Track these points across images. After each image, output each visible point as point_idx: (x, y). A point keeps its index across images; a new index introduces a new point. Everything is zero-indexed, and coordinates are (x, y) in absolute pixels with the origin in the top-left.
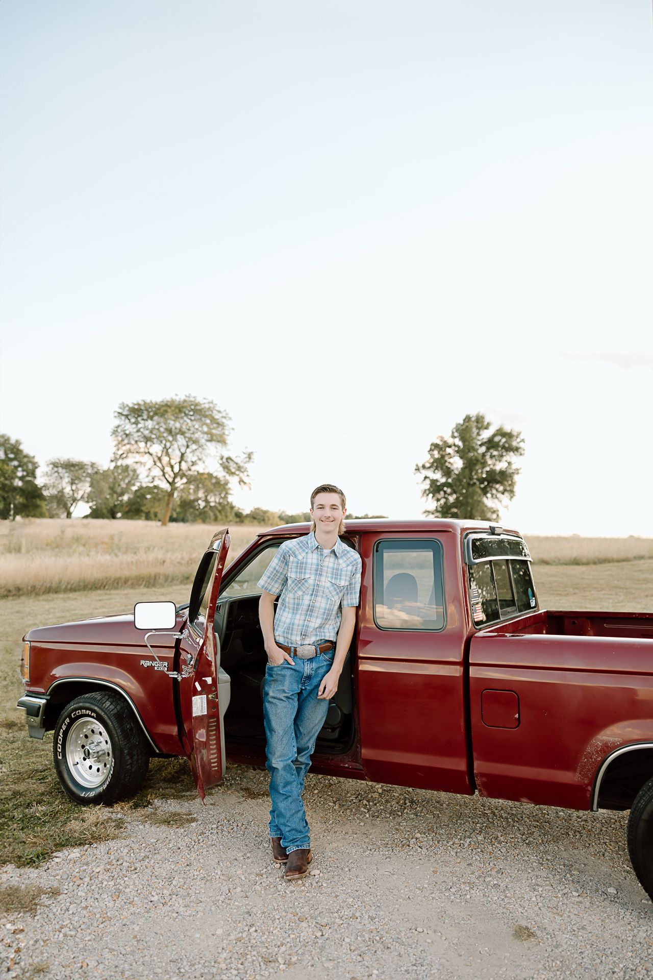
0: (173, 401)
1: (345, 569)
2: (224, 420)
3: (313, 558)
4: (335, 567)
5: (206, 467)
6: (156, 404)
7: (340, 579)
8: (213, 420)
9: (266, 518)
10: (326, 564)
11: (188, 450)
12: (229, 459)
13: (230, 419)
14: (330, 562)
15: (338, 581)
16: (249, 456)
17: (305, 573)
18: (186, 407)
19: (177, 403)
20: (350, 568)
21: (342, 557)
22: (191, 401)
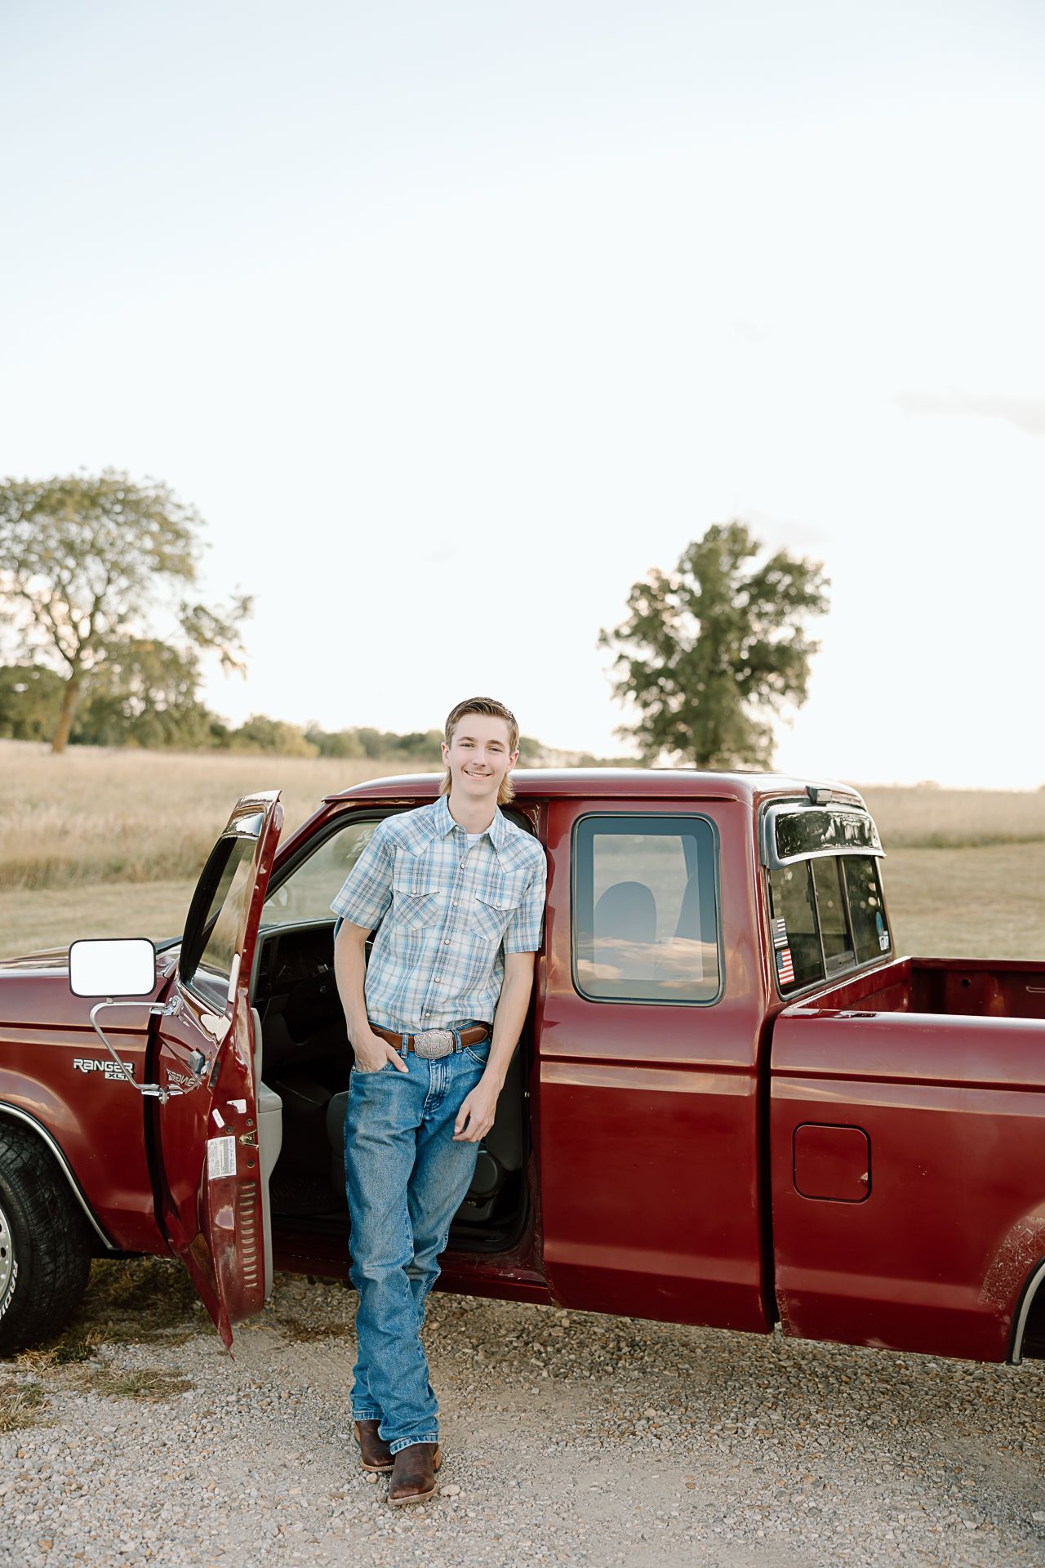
0: (75, 483)
1: (512, 874)
2: (189, 526)
3: (444, 852)
4: (491, 870)
5: (150, 627)
6: (41, 485)
7: (501, 896)
8: (165, 524)
9: (278, 740)
10: (471, 864)
11: (111, 589)
12: (199, 610)
13: (203, 522)
14: (479, 860)
15: (497, 899)
16: (245, 605)
17: (428, 883)
18: (105, 495)
19: (84, 486)
20: (521, 873)
21: (504, 850)
22: (117, 482)
